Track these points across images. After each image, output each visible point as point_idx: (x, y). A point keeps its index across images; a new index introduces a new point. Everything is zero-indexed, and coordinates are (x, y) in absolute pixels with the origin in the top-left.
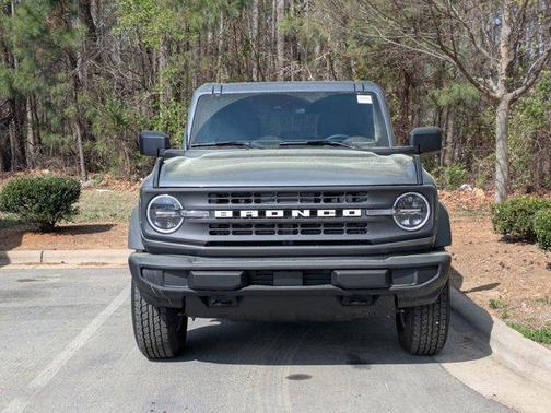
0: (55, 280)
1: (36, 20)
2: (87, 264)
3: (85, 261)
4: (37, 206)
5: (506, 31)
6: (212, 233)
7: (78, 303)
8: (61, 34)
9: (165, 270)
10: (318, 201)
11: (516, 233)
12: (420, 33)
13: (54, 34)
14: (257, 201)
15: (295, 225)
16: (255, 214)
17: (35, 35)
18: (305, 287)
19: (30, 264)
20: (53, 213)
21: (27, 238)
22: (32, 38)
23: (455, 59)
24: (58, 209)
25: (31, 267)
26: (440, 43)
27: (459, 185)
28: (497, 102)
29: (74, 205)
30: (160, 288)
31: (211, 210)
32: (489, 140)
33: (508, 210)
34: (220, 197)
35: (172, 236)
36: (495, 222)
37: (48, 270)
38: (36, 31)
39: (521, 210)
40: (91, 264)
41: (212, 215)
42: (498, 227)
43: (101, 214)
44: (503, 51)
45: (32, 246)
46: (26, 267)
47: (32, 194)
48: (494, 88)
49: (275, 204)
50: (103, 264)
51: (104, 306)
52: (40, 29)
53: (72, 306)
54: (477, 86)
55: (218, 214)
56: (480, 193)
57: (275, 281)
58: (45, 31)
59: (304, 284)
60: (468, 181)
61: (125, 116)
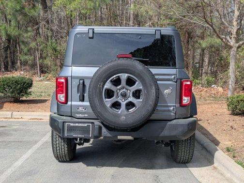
0: (15, 127)
1: (19, 3)
2: (33, 119)
3: (33, 118)
4: (11, 90)
5: (237, 13)
7: (24, 140)
8: (30, 9)
11: (238, 111)
12: (195, 13)
13: (26, 9)
17: (18, 10)
19: (6, 118)
20: (19, 94)
21: (6, 105)
22: (17, 11)
23: (212, 26)
24: (21, 92)
25: (6, 120)
26: (205, 18)
27: (211, 85)
28: (231, 47)
29: (30, 90)
32: (225, 65)
33: (235, 100)
36: (228, 106)
37: (14, 122)
38: (18, 8)
39: (241, 100)
40: (35, 119)
42: (230, 108)
43: (43, 94)
44: (235, 23)
45: (8, 109)
46: (4, 120)
47: (9, 84)
48: (230, 40)
50: (41, 119)
51: (36, 142)
52: (20, 7)
53: (21, 142)
54: (222, 40)
56: (221, 89)
58: (23, 8)
60: (215, 83)
61: (58, 48)
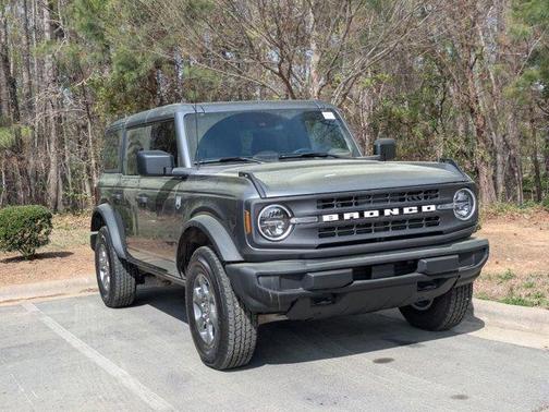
6: (321, 236)
9: (283, 276)
10: (403, 200)
14: (356, 204)
15: (386, 223)
16: (356, 215)
18: (396, 278)
30: (279, 293)
31: (319, 216)
34: (325, 202)
35: (283, 242)
41: (320, 219)
49: (371, 205)
55: (326, 218)
57: (373, 274)
59: (396, 275)
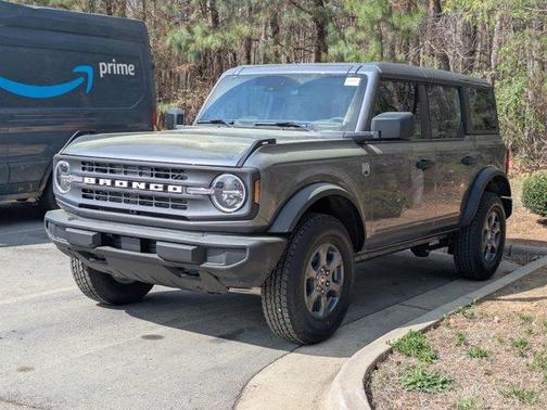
6: (84, 196)
10: (152, 175)
14: (112, 171)
16: (109, 183)
18: (143, 255)
49: (123, 175)
55: (86, 180)
59: (142, 252)
